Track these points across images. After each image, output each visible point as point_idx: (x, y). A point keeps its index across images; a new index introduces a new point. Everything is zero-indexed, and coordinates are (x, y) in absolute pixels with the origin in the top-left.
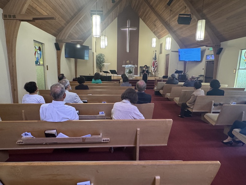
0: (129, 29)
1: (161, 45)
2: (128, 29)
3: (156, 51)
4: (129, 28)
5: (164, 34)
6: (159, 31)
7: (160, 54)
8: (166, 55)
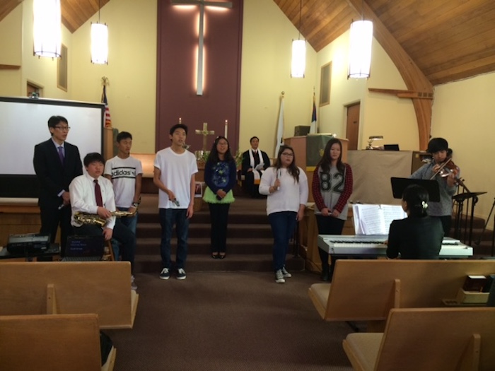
0: (202, 8)
1: (326, 71)
2: (199, 6)
4: (202, 3)
5: (338, 28)
6: (318, 14)
7: (320, 103)
8: (346, 109)
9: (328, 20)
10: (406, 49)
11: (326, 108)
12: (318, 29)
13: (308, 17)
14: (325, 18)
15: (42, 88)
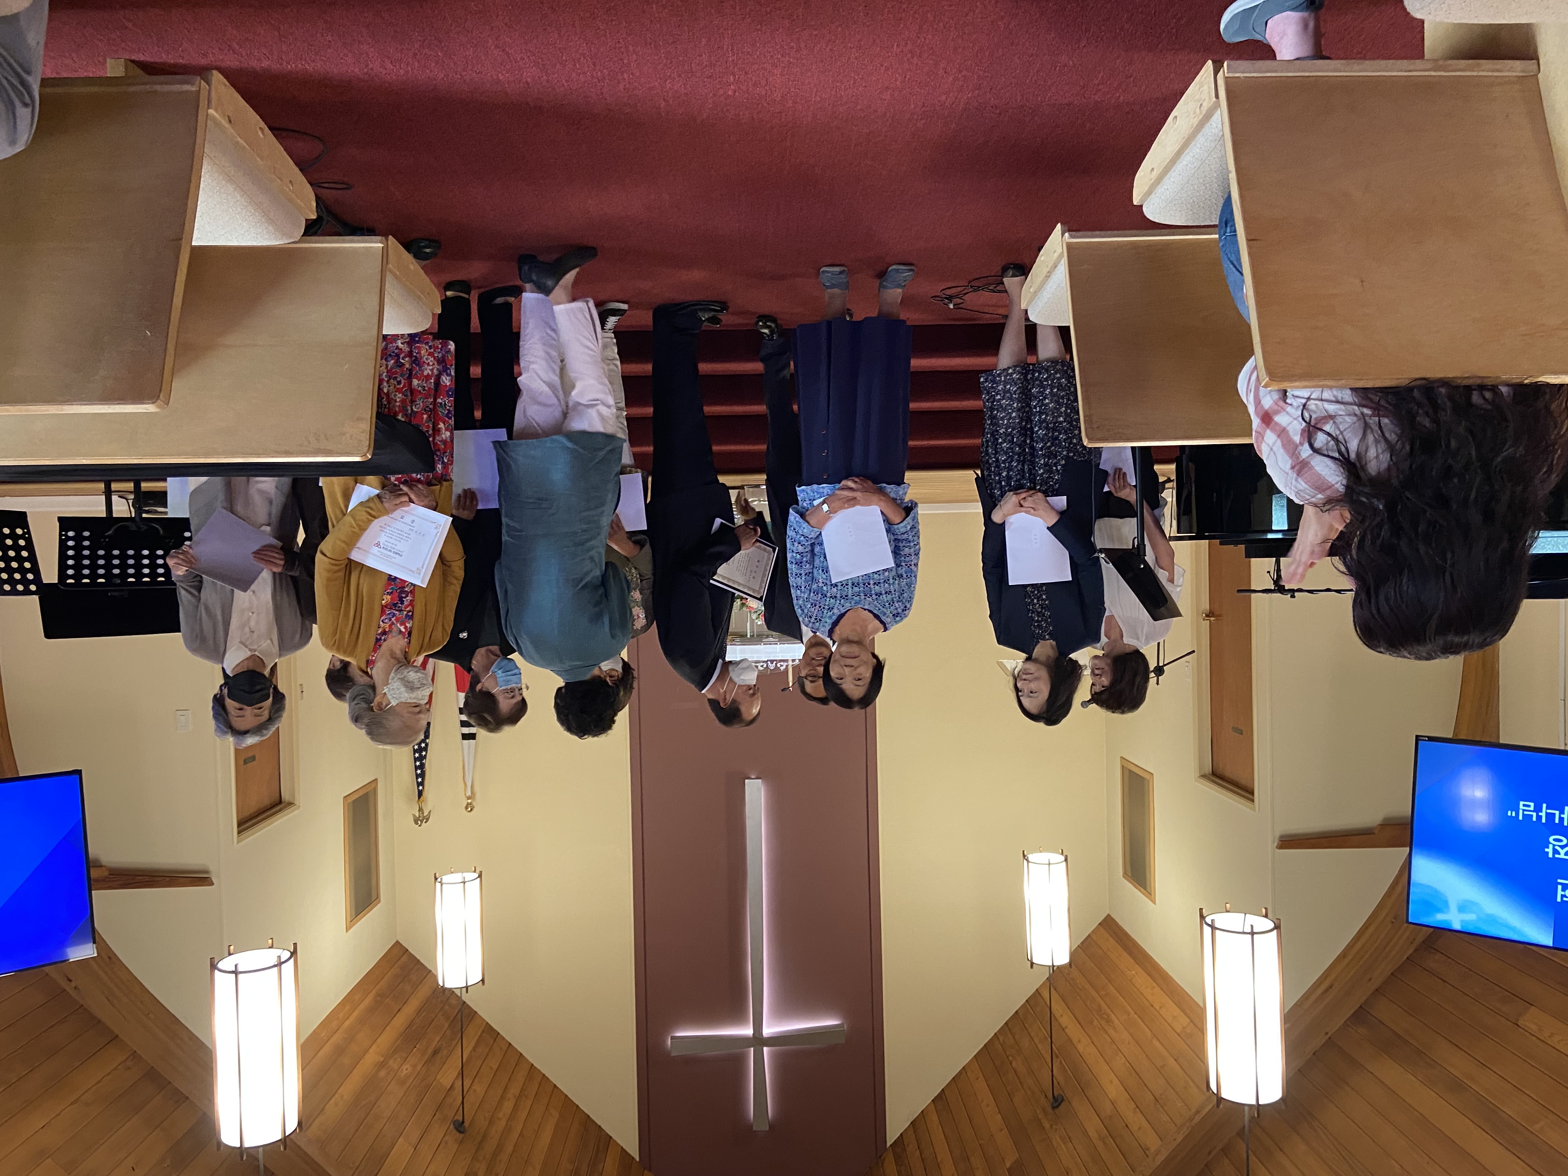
0: (758, 1025)
2: (768, 1030)
3: (421, 819)
4: (758, 1040)
5: (336, 1039)
6: (406, 1069)
7: (375, 790)
8: (285, 796)
9: (372, 1057)
10: (95, 1023)
11: (354, 783)
12: (400, 1021)
13: (435, 1052)
14: (381, 1065)
15: (1204, 776)
